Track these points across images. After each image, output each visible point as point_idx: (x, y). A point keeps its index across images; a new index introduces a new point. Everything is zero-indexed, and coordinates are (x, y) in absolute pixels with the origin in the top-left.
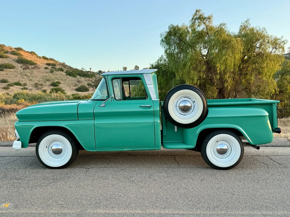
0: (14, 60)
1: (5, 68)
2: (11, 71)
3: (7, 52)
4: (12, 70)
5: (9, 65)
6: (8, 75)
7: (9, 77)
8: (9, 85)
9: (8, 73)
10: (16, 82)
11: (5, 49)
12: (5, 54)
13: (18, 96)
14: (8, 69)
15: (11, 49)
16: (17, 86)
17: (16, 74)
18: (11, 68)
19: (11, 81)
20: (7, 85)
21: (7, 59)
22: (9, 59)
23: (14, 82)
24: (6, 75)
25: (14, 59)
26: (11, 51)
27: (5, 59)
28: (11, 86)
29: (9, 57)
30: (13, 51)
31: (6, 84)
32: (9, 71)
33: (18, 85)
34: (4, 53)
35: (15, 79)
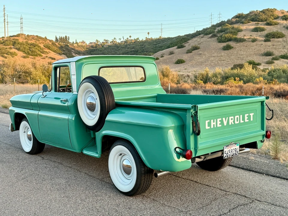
0: (284, 27)
1: (273, 38)
2: (279, 42)
3: (277, 18)
4: (281, 39)
5: (278, 34)
6: (274, 47)
7: (275, 49)
8: (274, 59)
9: (275, 44)
10: (283, 54)
11: (276, 14)
12: (275, 21)
13: (273, 72)
14: (276, 39)
15: (283, 13)
16: (283, 60)
17: (284, 44)
18: (279, 37)
19: (277, 53)
20: (272, 59)
21: (276, 26)
22: (279, 26)
23: (280, 55)
24: (272, 47)
25: (284, 25)
26: (282, 15)
27: (274, 26)
28: (276, 60)
29: (279, 23)
30: (285, 16)
31: (271, 57)
32: (277, 41)
33: (285, 59)
34: (274, 19)
35: (282, 51)
